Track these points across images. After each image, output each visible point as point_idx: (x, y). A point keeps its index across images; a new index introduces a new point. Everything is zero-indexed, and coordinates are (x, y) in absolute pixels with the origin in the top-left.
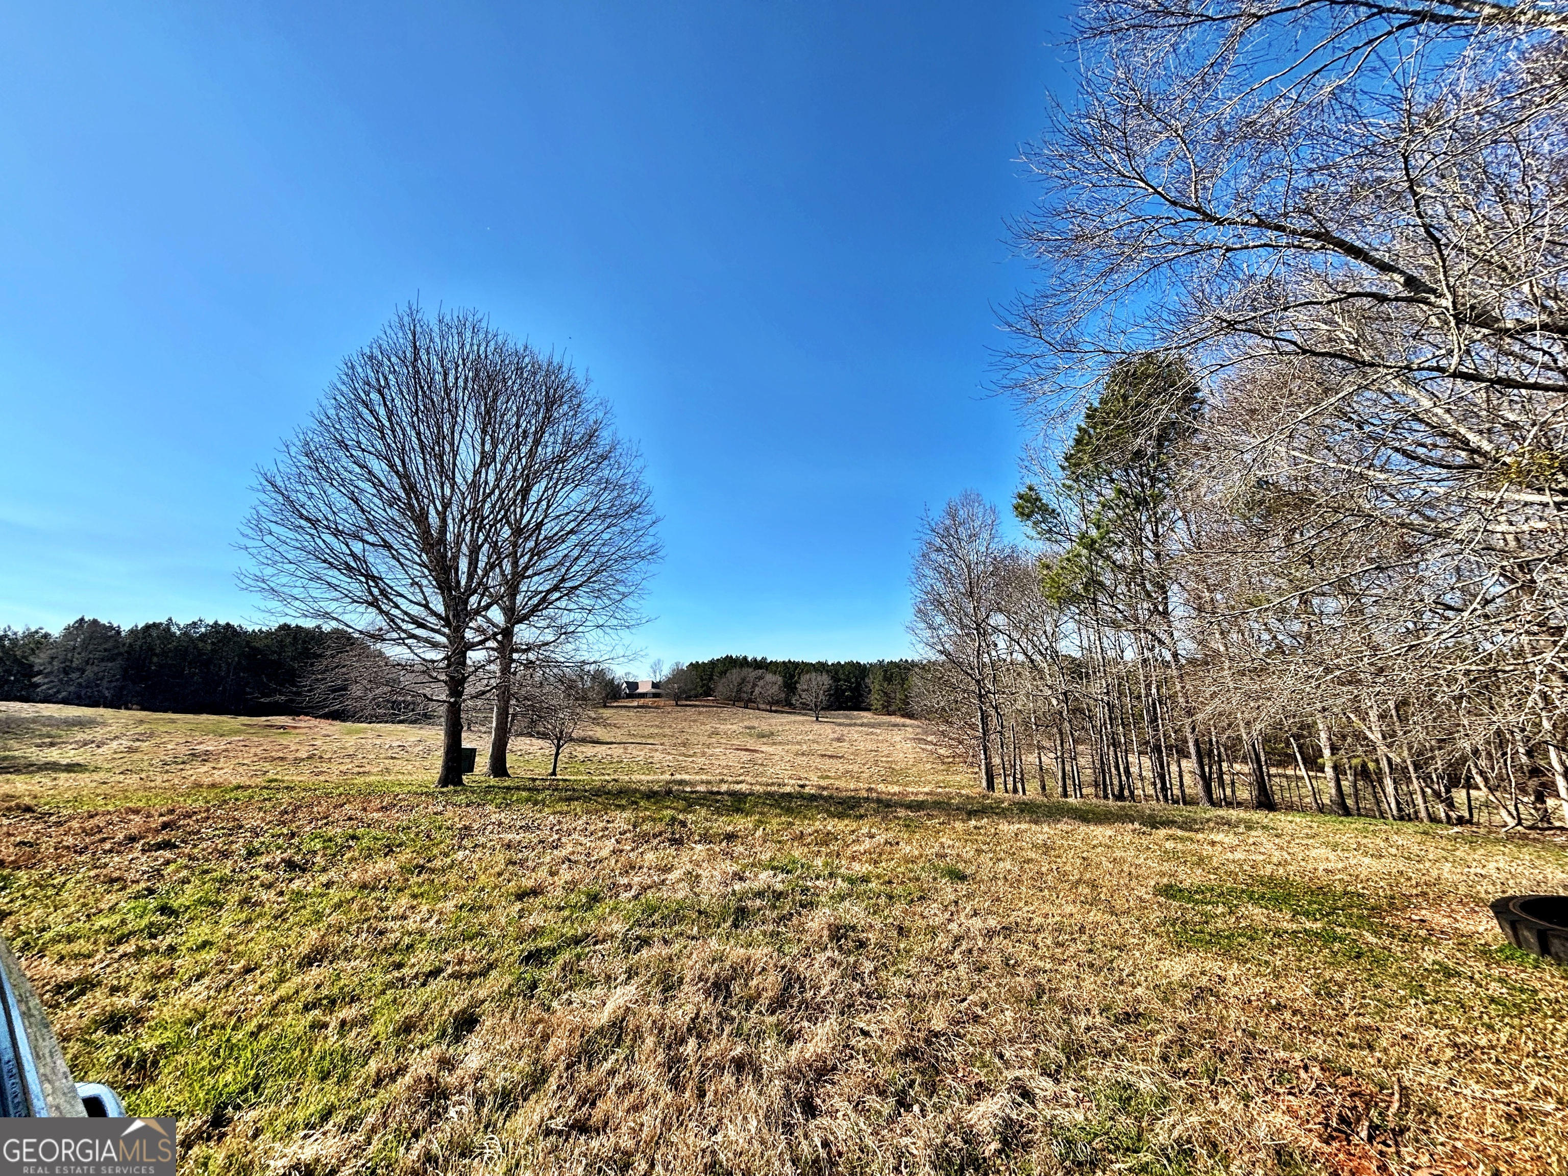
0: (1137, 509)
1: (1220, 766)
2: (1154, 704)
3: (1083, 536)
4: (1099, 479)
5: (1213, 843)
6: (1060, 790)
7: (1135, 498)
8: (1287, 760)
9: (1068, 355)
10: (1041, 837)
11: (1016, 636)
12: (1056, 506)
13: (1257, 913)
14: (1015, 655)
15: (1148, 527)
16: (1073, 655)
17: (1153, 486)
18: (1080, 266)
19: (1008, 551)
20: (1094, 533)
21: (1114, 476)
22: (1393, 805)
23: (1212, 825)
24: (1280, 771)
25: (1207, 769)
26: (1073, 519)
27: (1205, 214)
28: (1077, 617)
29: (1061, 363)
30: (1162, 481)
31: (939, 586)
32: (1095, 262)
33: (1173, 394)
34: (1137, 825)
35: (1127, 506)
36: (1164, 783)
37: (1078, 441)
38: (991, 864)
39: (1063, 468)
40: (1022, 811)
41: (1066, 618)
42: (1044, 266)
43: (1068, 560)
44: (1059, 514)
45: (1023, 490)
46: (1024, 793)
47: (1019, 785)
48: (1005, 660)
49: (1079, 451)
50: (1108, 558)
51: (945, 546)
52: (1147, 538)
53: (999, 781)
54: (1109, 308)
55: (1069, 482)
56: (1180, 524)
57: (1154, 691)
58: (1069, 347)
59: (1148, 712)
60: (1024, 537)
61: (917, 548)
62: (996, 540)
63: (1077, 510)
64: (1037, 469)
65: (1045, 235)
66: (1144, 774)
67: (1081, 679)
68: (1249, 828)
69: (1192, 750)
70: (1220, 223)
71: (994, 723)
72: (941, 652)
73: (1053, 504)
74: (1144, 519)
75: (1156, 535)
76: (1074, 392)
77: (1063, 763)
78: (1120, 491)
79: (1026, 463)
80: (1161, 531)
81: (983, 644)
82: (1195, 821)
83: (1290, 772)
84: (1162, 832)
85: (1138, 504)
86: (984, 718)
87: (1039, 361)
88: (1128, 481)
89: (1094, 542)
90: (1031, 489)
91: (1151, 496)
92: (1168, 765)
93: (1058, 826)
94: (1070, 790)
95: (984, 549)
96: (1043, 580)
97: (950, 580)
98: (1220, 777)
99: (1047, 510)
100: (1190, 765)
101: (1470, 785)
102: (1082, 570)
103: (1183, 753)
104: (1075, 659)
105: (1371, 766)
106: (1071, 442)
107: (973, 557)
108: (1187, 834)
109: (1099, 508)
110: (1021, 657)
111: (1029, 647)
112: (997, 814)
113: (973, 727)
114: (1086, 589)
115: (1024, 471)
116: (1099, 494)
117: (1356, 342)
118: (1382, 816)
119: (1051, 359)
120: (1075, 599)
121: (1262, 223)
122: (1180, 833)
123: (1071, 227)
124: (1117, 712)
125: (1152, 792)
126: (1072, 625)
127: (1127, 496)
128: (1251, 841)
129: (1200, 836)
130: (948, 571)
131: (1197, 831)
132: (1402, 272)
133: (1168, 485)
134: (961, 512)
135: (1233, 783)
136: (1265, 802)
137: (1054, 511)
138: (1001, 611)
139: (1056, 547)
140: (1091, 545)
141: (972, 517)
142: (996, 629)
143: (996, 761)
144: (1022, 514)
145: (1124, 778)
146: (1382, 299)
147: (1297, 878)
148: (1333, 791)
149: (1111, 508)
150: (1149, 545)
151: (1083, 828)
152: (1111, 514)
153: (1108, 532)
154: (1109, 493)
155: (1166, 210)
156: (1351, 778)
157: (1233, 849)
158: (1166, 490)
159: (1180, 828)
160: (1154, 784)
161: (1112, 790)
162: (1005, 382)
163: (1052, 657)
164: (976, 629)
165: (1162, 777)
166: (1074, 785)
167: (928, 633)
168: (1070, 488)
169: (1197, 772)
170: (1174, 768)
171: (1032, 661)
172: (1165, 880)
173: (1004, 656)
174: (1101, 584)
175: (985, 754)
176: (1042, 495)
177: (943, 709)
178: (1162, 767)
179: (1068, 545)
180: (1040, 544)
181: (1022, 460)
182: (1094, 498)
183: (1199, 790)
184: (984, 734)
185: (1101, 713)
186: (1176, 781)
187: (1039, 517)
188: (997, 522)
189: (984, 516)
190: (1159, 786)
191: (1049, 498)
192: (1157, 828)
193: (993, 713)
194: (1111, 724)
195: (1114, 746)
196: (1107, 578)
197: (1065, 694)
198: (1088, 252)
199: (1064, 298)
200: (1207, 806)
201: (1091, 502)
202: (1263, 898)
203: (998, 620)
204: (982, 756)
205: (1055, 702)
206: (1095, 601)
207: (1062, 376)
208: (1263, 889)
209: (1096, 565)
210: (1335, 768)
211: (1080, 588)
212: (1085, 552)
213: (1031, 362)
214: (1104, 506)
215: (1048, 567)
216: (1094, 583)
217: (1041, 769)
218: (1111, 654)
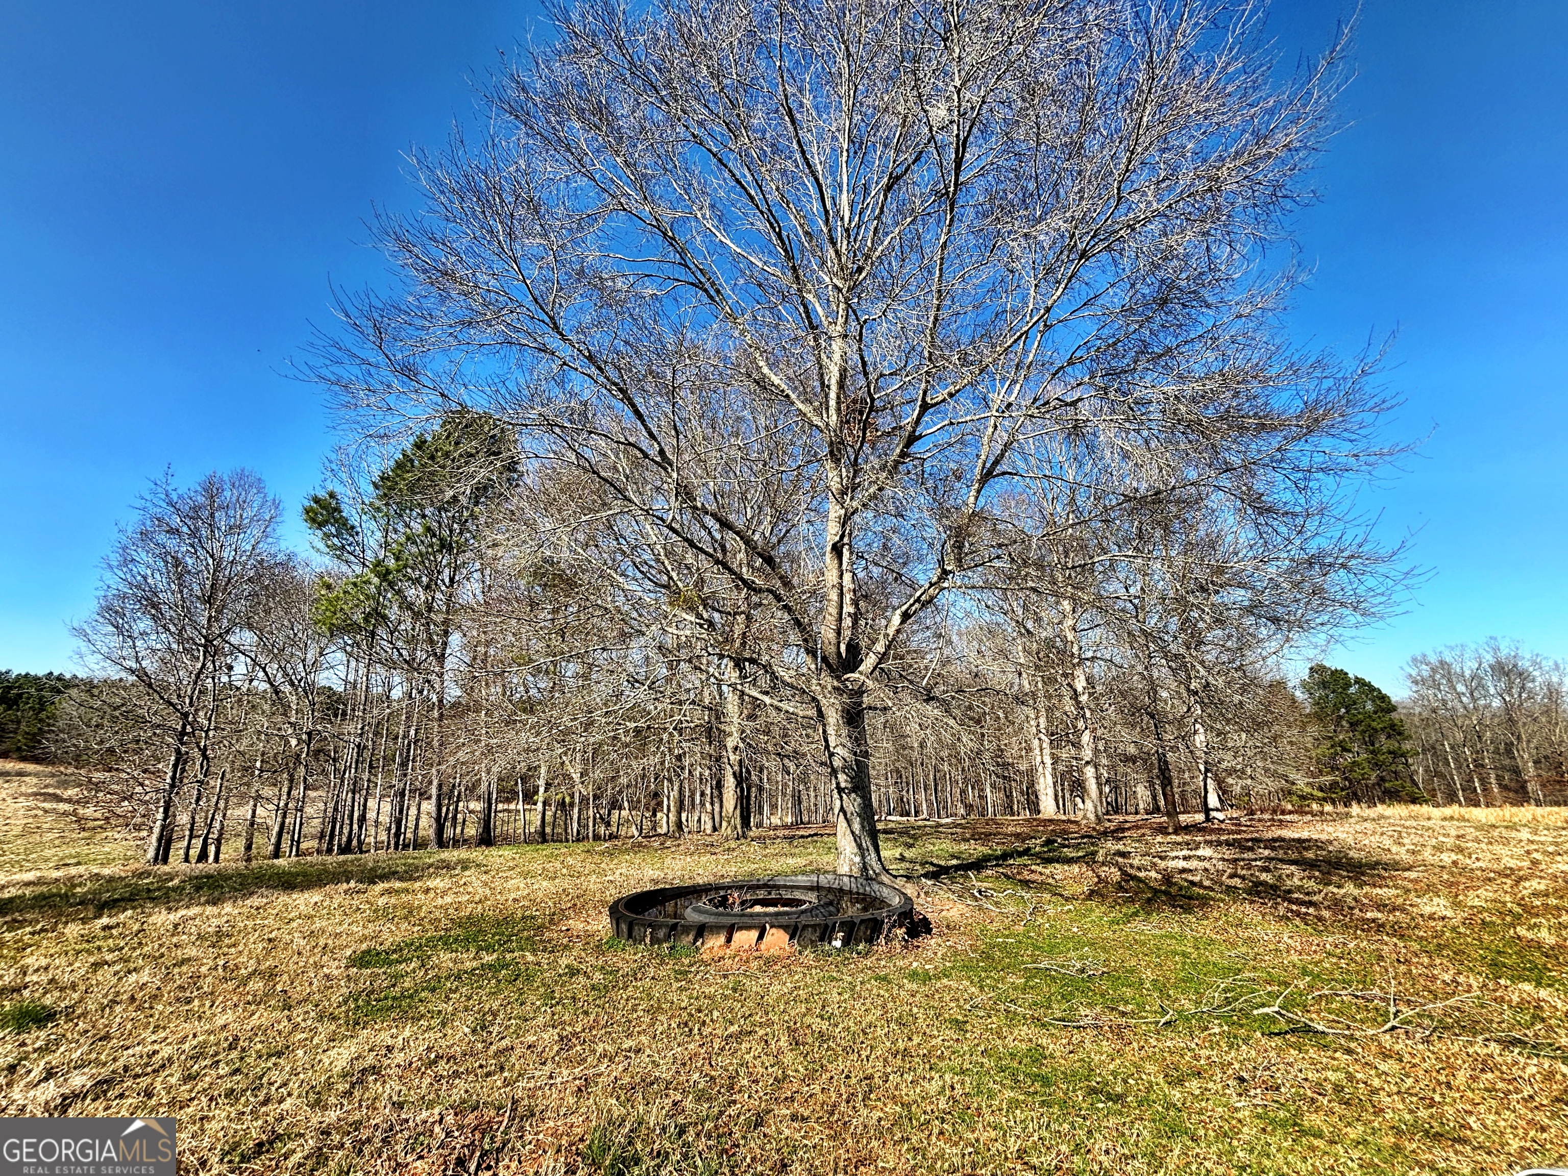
0: (440, 551)
1: (457, 806)
2: (409, 745)
3: (379, 563)
4: (411, 510)
5: (427, 891)
6: (271, 848)
7: (441, 539)
8: (512, 796)
9: (405, 379)
10: (215, 922)
11: (262, 659)
12: (357, 524)
13: (445, 958)
14: (255, 683)
15: (447, 571)
16: (334, 687)
17: (461, 533)
18: (443, 301)
19: (280, 558)
20: (391, 563)
21: (427, 512)
22: (575, 830)
23: (431, 870)
24: (506, 807)
25: (444, 809)
26: (372, 543)
27: (555, 324)
28: (348, 649)
29: (396, 384)
30: (470, 532)
31: (158, 581)
32: (457, 306)
33: (492, 462)
34: (352, 884)
35: (431, 546)
36: (398, 828)
37: (399, 465)
38: (114, 980)
39: (376, 486)
40: (198, 889)
41: (334, 648)
42: (405, 279)
43: (355, 584)
44: (357, 533)
45: (322, 494)
46: (216, 859)
47: (212, 849)
48: (238, 689)
49: (398, 476)
50: (399, 592)
51: (185, 529)
52: (443, 580)
53: (177, 850)
54: (459, 356)
55: (378, 503)
56: (477, 575)
57: (412, 732)
58: (408, 372)
59: (401, 755)
60: (308, 546)
61: (132, 521)
62: (270, 540)
63: (379, 535)
64: (344, 476)
65: (415, 249)
66: (381, 819)
67: (336, 716)
68: (465, 868)
69: (434, 791)
70: (564, 340)
71: (195, 769)
72: (132, 671)
73: (354, 520)
74: (444, 562)
75: (452, 580)
76: (401, 418)
77: (284, 817)
78: (428, 529)
79: (334, 467)
80: (457, 578)
81: (209, 665)
82: (417, 868)
83: (512, 806)
84: (380, 887)
85: (442, 546)
86: (181, 760)
87: (372, 370)
88: (439, 522)
89: (388, 572)
90: (332, 495)
91: (457, 542)
92: (408, 808)
93: (248, 902)
94: (285, 846)
95: (249, 547)
96: (317, 600)
97: (180, 577)
98: (455, 818)
99: (344, 525)
100: (429, 806)
101: (621, 808)
102: (368, 598)
103: (424, 795)
104: (334, 693)
105: (567, 800)
106: (392, 463)
107: (228, 554)
108: (404, 885)
109: (403, 539)
110: (263, 686)
111: (280, 675)
112: (153, 899)
113: (158, 774)
114: (366, 620)
115: (329, 474)
116: (407, 526)
117: (627, 477)
118: (567, 841)
119: (386, 374)
120: (350, 628)
121: (590, 358)
122: (398, 885)
123: (443, 260)
124: (367, 754)
125: (385, 838)
126: (340, 656)
127: (434, 535)
128: (462, 882)
129: (418, 885)
130: (177, 562)
131: (415, 880)
132: (659, 443)
133: (474, 537)
134: (227, 494)
135: (464, 821)
136: (486, 839)
137: (353, 527)
138: (250, 627)
139: (344, 568)
140: (384, 575)
141: (242, 504)
142: (237, 649)
143: (183, 819)
144: (313, 520)
145: (355, 826)
146: (646, 456)
147: (491, 913)
148: (539, 823)
149: (414, 543)
150: (443, 588)
151: (284, 898)
152: (414, 549)
153: (405, 567)
154: (417, 527)
155: (528, 301)
156: (553, 809)
157: (444, 893)
158: (472, 541)
159: (401, 879)
160: (389, 829)
161: (340, 840)
162: (324, 372)
163: (304, 690)
164: (205, 646)
165: (399, 823)
166: (292, 840)
167: (115, 641)
168: (378, 510)
169: (434, 815)
170: (413, 811)
171: (277, 692)
172: (364, 946)
173: (239, 684)
174: (385, 617)
175: (166, 811)
176: (343, 506)
177: (111, 751)
178: (401, 812)
179: (358, 570)
180: (327, 560)
181: (331, 462)
182: (400, 527)
183: (431, 833)
184: (172, 786)
185: (349, 755)
186: (411, 824)
187: (333, 530)
188: (278, 519)
189: (261, 507)
190: (393, 831)
191: (351, 513)
192: (375, 883)
193: (196, 753)
194: (356, 768)
195: (354, 793)
196: (393, 613)
197: (309, 734)
198: (454, 294)
199: (418, 322)
200: (435, 848)
201: (396, 531)
202: (456, 940)
203: (244, 638)
204: (160, 816)
205: (294, 742)
206: (373, 634)
207: (393, 396)
208: (459, 931)
209: (384, 597)
210: (544, 803)
211: (358, 617)
212: (376, 580)
213: (364, 367)
214: (408, 539)
215: (329, 587)
216: (377, 616)
217: (252, 824)
218: (377, 690)
